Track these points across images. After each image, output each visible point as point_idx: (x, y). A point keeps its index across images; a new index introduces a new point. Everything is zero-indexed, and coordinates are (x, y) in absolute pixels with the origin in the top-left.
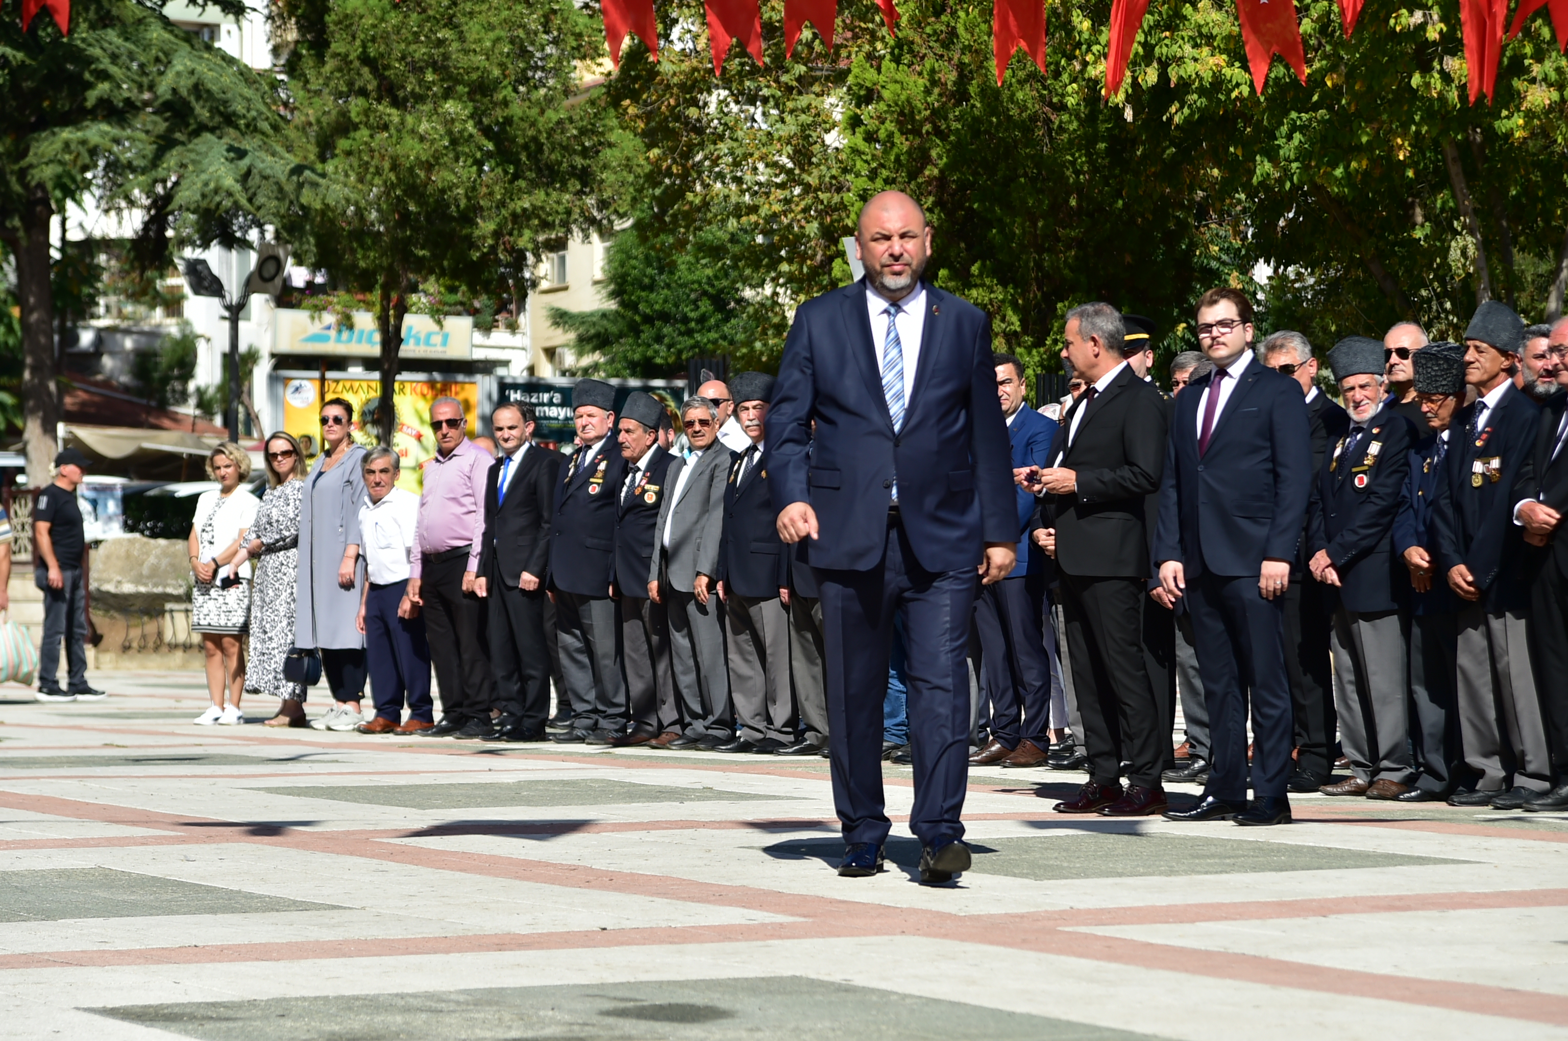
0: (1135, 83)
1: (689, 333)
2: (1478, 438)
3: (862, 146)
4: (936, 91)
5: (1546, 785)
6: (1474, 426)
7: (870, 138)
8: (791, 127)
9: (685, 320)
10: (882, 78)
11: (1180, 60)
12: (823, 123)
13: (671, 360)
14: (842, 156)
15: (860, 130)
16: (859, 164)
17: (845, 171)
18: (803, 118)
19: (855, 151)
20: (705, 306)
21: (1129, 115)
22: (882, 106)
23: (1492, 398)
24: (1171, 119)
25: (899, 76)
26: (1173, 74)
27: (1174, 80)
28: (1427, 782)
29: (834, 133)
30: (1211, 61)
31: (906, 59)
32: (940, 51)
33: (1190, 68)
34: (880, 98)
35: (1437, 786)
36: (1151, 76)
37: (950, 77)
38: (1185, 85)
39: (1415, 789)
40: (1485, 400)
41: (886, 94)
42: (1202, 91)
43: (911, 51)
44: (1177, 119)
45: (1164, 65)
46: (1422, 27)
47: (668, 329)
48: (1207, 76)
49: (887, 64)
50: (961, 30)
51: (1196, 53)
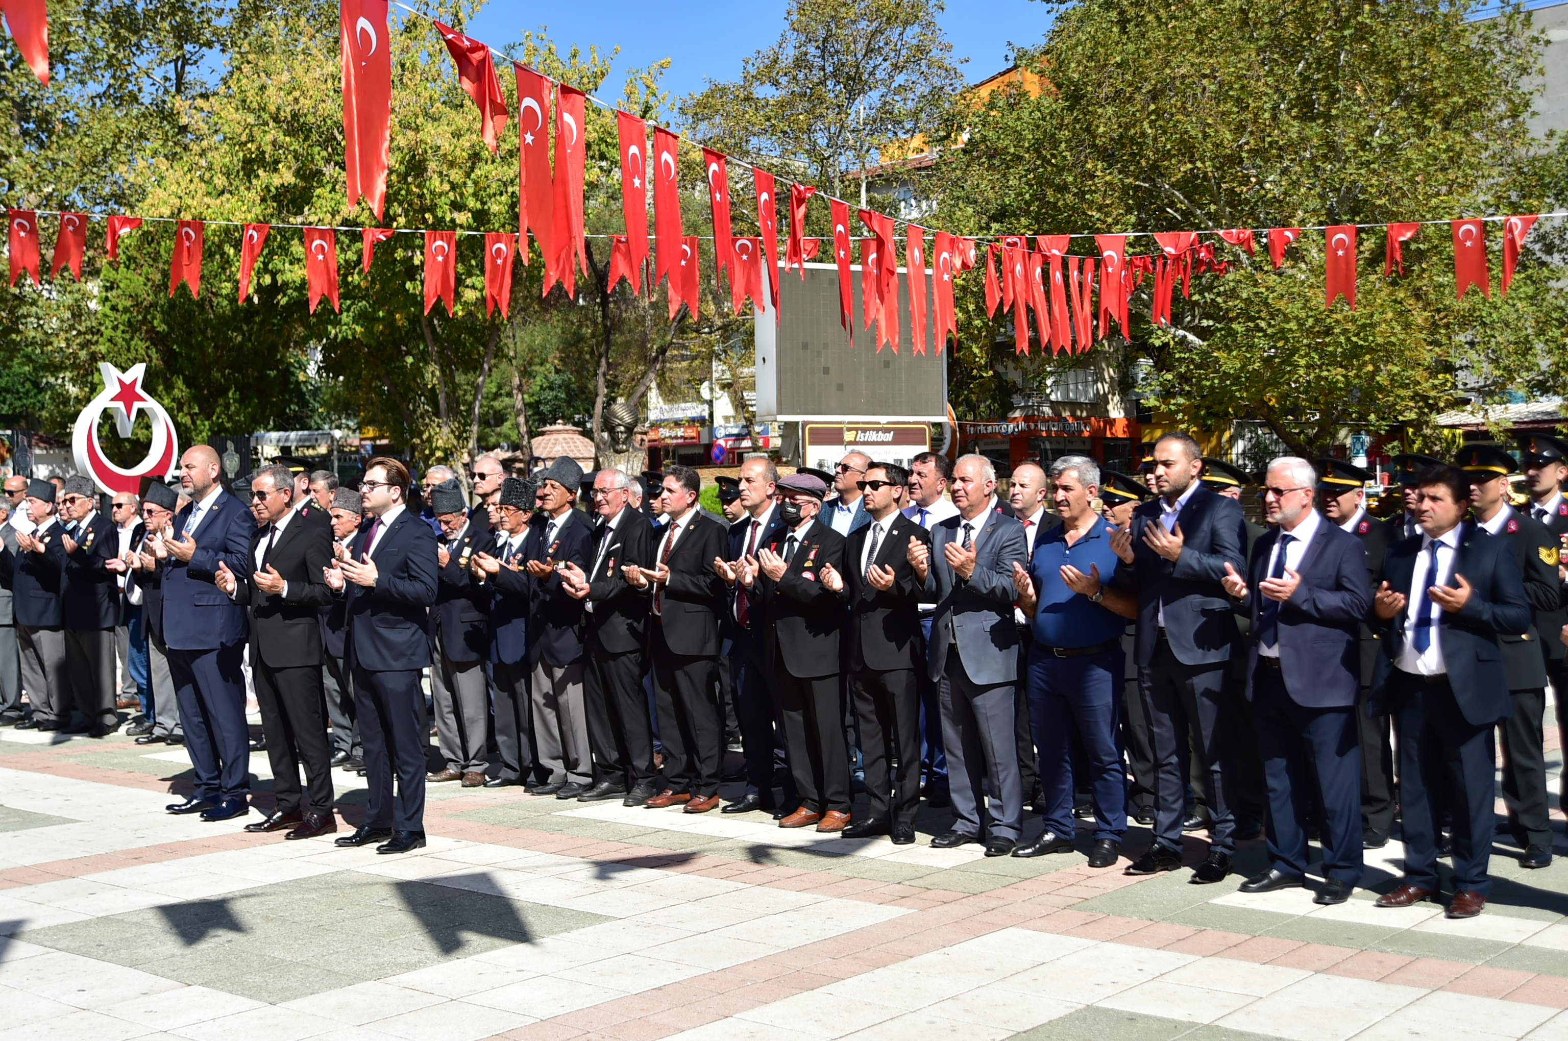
0: (259, 283)
1: (20, 399)
2: (551, 546)
3: (109, 312)
4: (150, 284)
5: (590, 780)
6: (546, 539)
7: (114, 308)
8: (69, 300)
9: (18, 392)
10: (119, 277)
11: (282, 272)
12: (86, 296)
13: (10, 412)
14: (99, 316)
15: (108, 304)
16: (107, 322)
17: (100, 324)
18: (76, 295)
19: (105, 315)
20: (28, 385)
21: (256, 300)
22: (120, 292)
23: (560, 521)
24: (278, 302)
25: (129, 276)
26: (280, 279)
27: (280, 282)
28: (506, 773)
29: (95, 301)
30: (300, 272)
31: (133, 266)
32: (151, 263)
33: (288, 277)
34: (118, 287)
35: (512, 775)
36: (267, 280)
37: (157, 277)
38: (286, 284)
39: (498, 778)
40: (555, 522)
41: (122, 285)
42: (296, 289)
43: (135, 262)
44: (282, 303)
45: (274, 274)
46: (412, 258)
47: (9, 396)
48: (298, 281)
49: (122, 268)
50: (162, 252)
51: (291, 267)
